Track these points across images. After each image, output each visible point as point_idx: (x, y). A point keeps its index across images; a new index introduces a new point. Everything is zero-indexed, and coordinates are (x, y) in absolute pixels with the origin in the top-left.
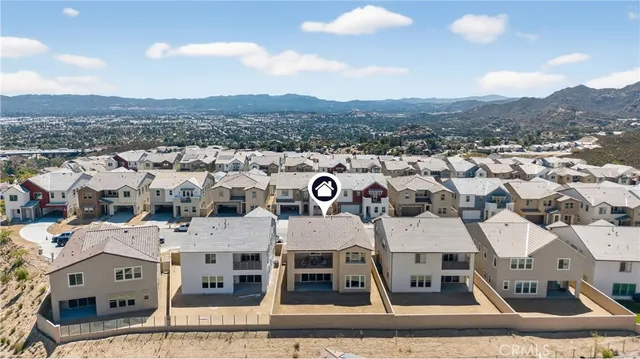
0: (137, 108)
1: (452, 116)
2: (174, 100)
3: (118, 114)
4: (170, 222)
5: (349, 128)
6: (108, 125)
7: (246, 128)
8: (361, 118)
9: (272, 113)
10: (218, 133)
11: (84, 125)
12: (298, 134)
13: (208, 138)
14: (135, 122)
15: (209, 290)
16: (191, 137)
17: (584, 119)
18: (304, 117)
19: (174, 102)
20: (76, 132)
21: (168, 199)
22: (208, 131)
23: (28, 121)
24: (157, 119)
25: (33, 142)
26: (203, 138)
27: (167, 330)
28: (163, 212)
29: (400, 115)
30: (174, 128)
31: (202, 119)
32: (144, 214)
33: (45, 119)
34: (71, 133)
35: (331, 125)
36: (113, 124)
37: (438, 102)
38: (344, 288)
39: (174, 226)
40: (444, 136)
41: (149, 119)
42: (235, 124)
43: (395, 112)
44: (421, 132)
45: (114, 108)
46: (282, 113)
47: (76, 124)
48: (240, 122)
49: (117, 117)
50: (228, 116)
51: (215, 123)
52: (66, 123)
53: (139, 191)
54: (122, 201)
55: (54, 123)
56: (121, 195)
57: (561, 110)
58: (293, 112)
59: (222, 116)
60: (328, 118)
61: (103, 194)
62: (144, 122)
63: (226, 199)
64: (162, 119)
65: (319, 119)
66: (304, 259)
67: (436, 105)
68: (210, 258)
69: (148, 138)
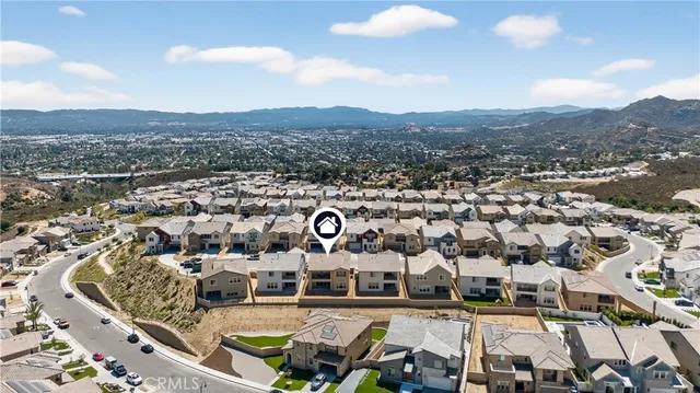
0: (177, 123)
1: (515, 131)
2: (215, 113)
3: (158, 130)
4: (243, 254)
5: (401, 146)
6: (150, 144)
7: (291, 147)
8: (415, 134)
9: (319, 129)
10: (264, 153)
11: (124, 143)
12: (346, 154)
13: (253, 158)
14: (176, 140)
15: (270, 290)
16: (235, 157)
17: (656, 135)
18: (355, 133)
19: (215, 116)
20: (119, 152)
21: (241, 239)
22: (253, 151)
23: (66, 139)
24: (198, 136)
25: (78, 164)
26: (248, 159)
27: (254, 304)
28: (238, 247)
29: (459, 130)
30: (217, 148)
31: (246, 136)
32: (227, 249)
33: (84, 137)
34: (113, 154)
35: (382, 142)
36: (154, 143)
37: (504, 114)
38: (336, 289)
39: (247, 256)
40: (503, 154)
41: (190, 136)
42: (281, 142)
43: (454, 127)
44: (476, 152)
45: (152, 124)
46: (332, 129)
47: (116, 143)
48: (287, 140)
49: (156, 134)
50: (273, 132)
51: (260, 141)
52: (106, 143)
53: (224, 235)
54: (213, 241)
55: (94, 142)
56: (213, 237)
57: (631, 125)
58: (342, 127)
59: (267, 133)
60: (381, 135)
61: (203, 236)
62: (185, 140)
63: (277, 240)
64: (204, 137)
65: (371, 135)
66: (316, 275)
67: (501, 116)
68: (271, 274)
69: (192, 158)
